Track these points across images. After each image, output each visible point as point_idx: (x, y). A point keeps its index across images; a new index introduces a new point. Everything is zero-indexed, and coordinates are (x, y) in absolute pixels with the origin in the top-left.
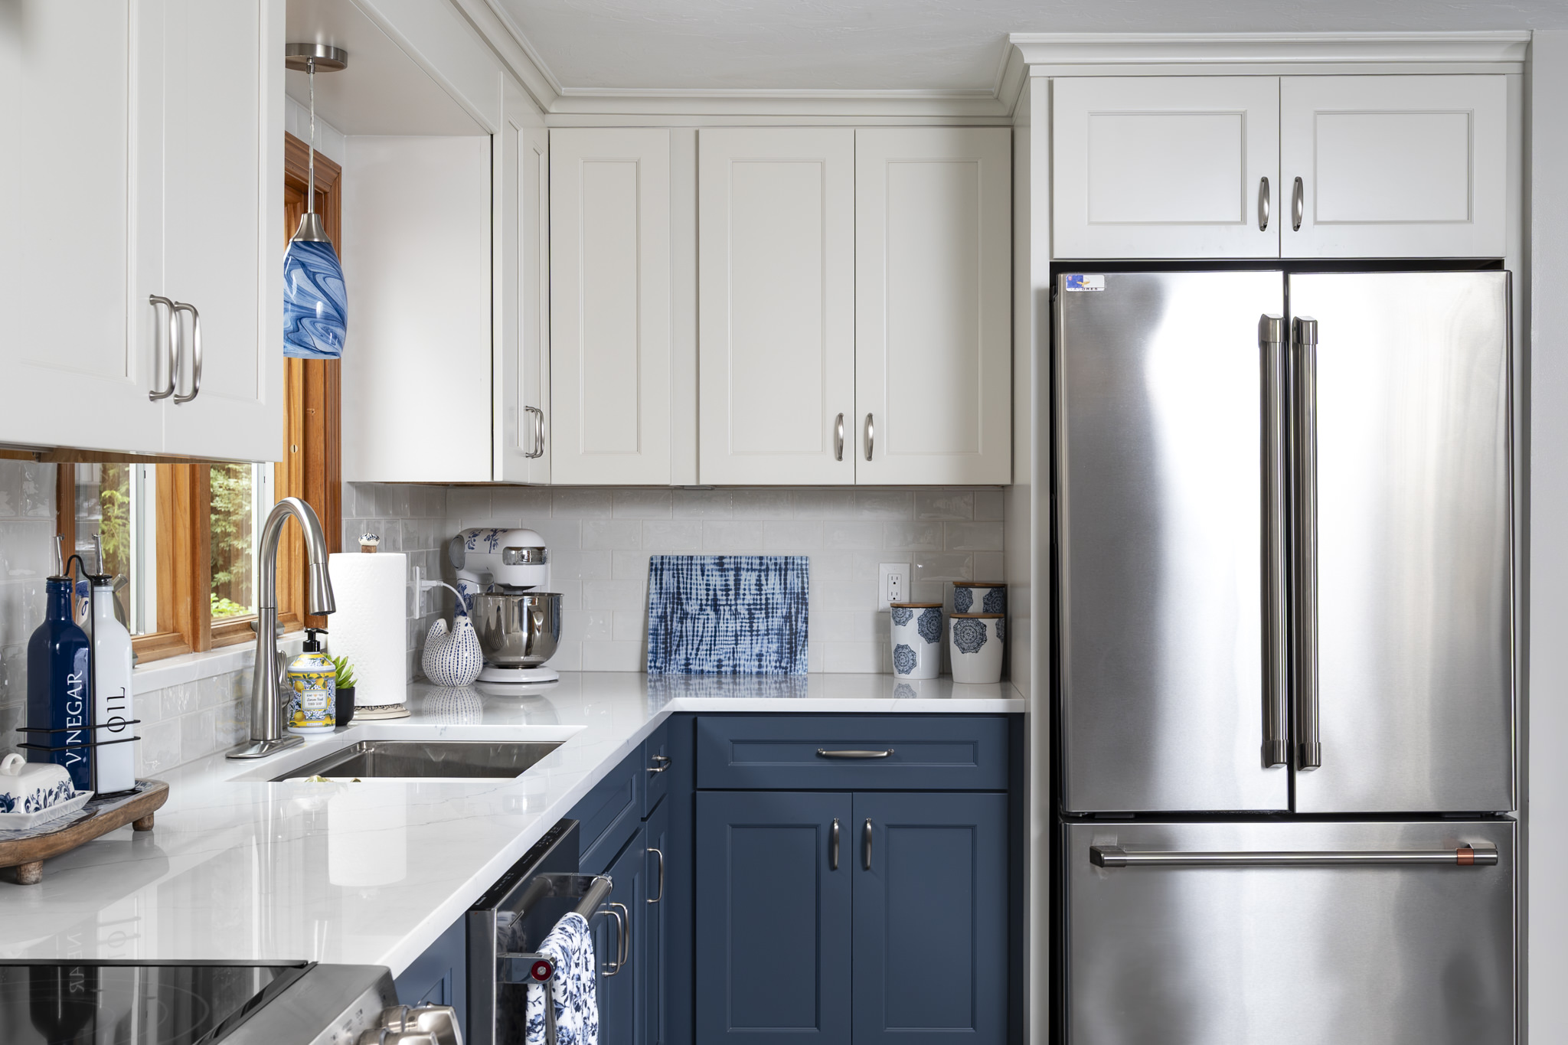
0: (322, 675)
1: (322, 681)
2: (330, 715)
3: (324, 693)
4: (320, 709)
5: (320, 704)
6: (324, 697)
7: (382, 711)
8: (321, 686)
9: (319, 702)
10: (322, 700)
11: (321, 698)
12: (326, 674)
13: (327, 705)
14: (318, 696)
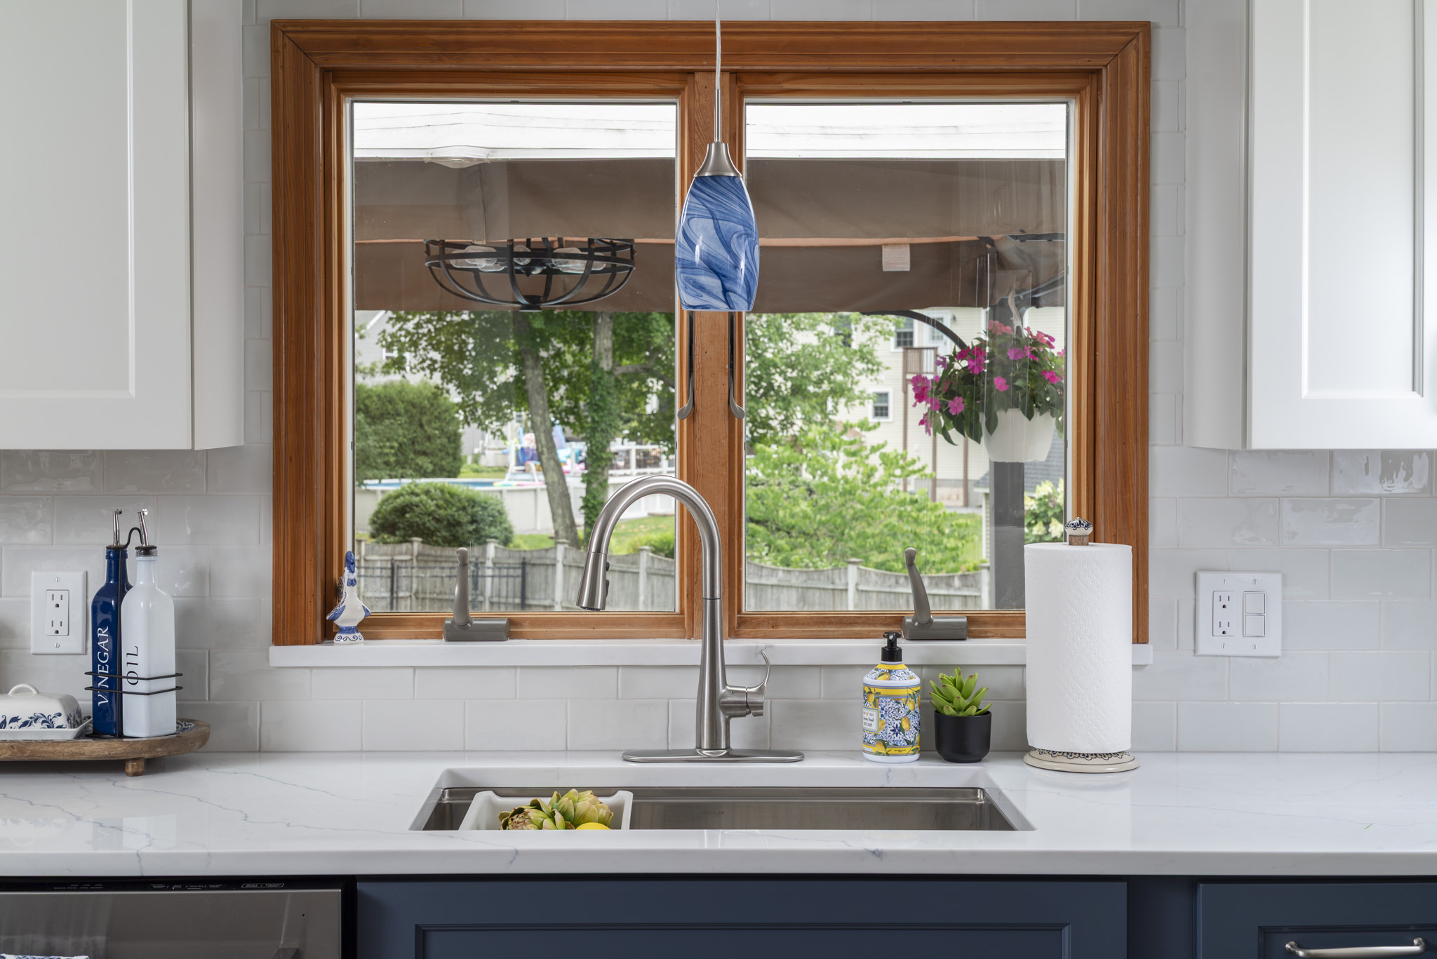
0: (873, 690)
1: (872, 697)
2: (883, 741)
3: (875, 713)
4: (871, 732)
5: (871, 725)
6: (875, 717)
7: (1048, 757)
8: (871, 703)
9: (870, 722)
10: (872, 720)
11: (871, 718)
12: (877, 690)
13: (879, 728)
14: (869, 716)
